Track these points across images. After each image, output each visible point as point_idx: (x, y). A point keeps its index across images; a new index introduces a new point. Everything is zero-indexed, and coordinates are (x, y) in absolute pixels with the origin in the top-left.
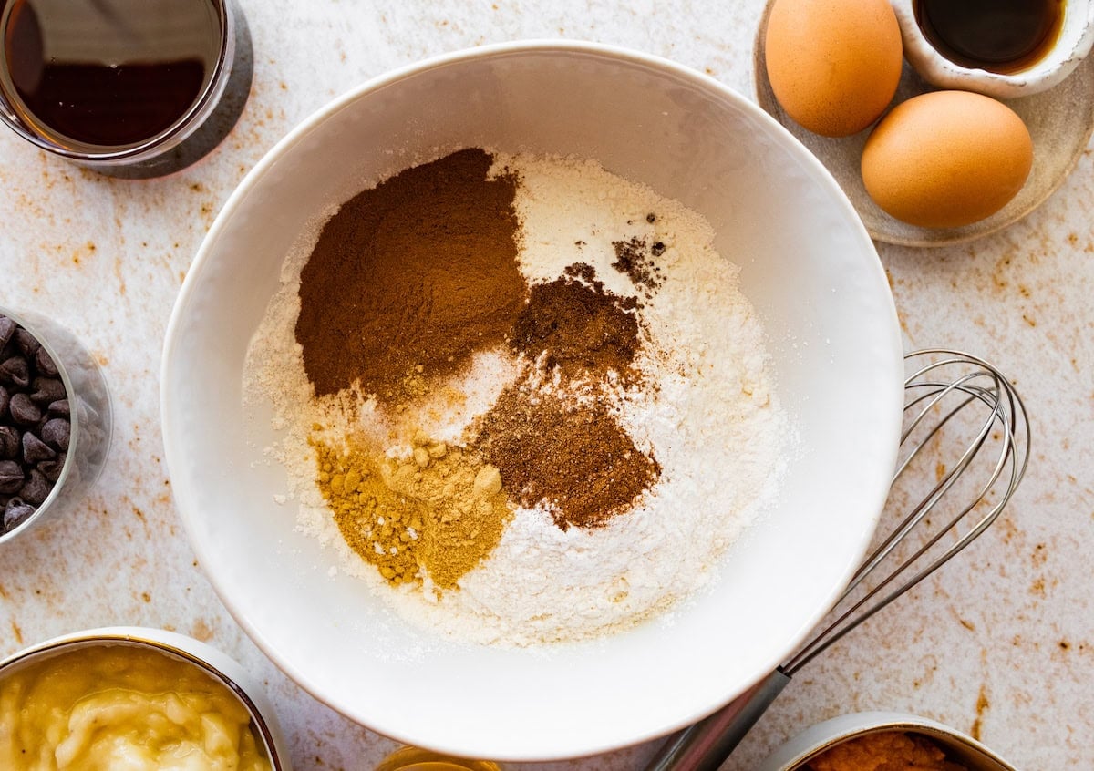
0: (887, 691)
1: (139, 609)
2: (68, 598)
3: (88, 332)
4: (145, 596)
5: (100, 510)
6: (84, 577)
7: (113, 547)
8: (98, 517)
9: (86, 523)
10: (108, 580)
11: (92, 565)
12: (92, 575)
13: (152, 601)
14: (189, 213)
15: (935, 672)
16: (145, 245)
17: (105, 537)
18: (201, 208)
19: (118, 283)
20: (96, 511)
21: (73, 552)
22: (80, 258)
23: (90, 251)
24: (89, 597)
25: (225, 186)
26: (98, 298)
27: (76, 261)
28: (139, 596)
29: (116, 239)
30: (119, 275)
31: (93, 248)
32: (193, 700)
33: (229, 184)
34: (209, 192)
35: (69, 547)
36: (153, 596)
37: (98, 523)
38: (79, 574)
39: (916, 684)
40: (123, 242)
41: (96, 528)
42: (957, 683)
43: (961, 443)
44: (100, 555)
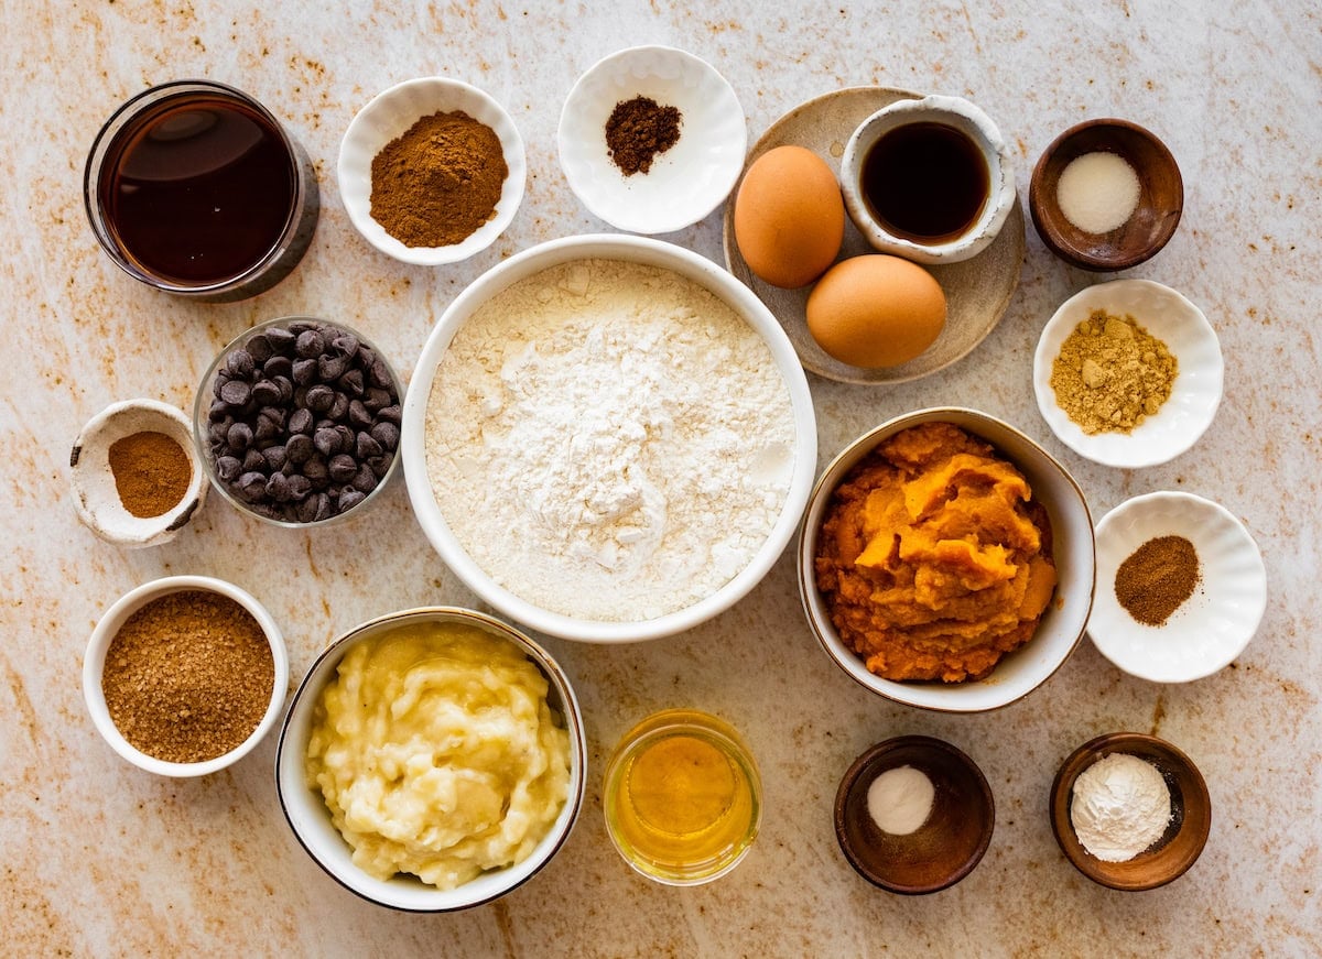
0: (1076, 698)
1: (430, 593)
2: (371, 581)
3: (400, 354)
4: (436, 582)
5: (402, 506)
6: (385, 564)
7: (412, 539)
8: (400, 513)
9: (389, 517)
10: (406, 567)
11: (393, 553)
12: (393, 562)
13: (443, 587)
14: (491, 257)
15: (1118, 684)
16: (452, 282)
17: (405, 530)
18: (501, 253)
19: (427, 314)
20: (399, 507)
21: (377, 541)
22: (397, 290)
23: (405, 286)
24: (389, 580)
25: (523, 236)
26: (411, 326)
27: (393, 293)
28: (431, 582)
29: (428, 276)
30: (429, 306)
31: (408, 283)
32: (504, 672)
33: (526, 234)
34: (509, 239)
35: (374, 537)
36: (443, 583)
37: (400, 517)
38: (381, 561)
39: (1102, 693)
40: (434, 279)
41: (398, 522)
42: (1137, 694)
43: (1148, 485)
44: (400, 545)
